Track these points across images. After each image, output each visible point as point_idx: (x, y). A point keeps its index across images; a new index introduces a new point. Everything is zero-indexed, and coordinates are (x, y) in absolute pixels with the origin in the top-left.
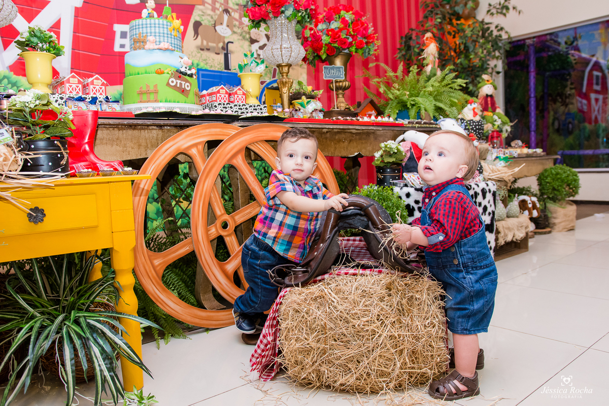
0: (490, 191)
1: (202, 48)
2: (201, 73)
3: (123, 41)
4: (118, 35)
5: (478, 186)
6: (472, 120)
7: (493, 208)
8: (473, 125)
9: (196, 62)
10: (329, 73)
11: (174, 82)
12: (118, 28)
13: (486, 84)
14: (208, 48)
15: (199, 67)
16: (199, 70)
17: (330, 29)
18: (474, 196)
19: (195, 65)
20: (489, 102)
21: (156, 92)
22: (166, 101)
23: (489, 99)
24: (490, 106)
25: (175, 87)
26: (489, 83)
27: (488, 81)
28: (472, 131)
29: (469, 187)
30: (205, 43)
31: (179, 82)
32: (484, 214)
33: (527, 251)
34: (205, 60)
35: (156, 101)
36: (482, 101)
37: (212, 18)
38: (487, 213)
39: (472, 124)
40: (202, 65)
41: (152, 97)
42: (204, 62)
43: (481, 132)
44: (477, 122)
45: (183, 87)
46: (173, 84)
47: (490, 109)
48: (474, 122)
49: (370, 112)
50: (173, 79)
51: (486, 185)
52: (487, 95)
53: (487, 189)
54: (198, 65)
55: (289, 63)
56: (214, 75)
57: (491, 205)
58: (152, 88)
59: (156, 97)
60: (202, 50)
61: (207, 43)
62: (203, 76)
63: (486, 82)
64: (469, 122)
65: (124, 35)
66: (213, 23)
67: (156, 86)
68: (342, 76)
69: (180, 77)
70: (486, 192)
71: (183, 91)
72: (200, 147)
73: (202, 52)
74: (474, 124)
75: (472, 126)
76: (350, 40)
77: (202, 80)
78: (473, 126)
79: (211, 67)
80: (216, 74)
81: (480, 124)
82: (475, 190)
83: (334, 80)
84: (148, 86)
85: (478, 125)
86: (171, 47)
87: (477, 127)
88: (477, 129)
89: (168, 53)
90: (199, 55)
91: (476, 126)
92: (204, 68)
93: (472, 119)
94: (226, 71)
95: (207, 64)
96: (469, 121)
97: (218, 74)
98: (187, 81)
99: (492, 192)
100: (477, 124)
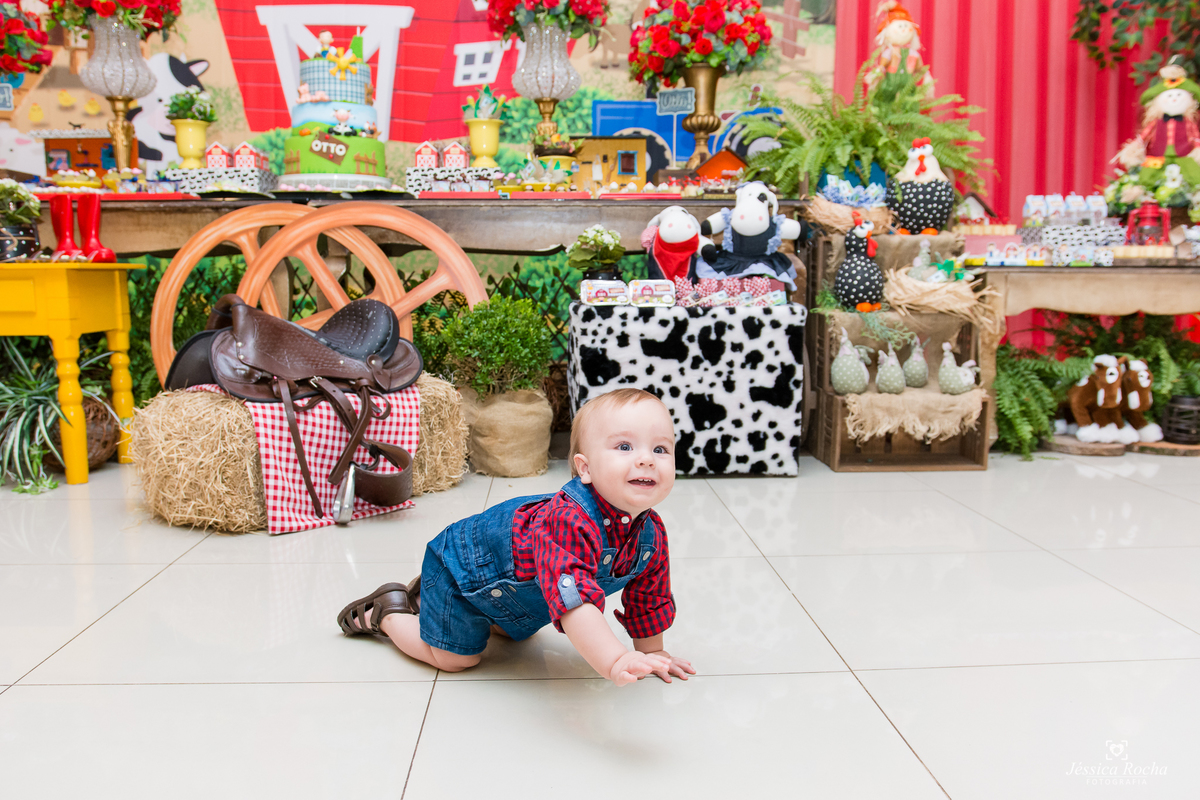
0: (775, 324)
1: (605, 64)
2: (599, 107)
3: (468, 69)
4: (460, 61)
5: (732, 311)
6: (911, 183)
7: (788, 357)
8: (911, 192)
9: (590, 90)
10: (668, 101)
11: (319, 145)
12: (461, 50)
13: (1165, 89)
14: (616, 63)
15: (597, 98)
16: (595, 103)
17: (655, 25)
18: (713, 331)
19: (590, 95)
20: (1171, 133)
21: (297, 160)
22: (309, 172)
23: (1171, 126)
24: (1170, 142)
25: (320, 153)
26: (1175, 84)
27: (1173, 81)
28: (910, 206)
29: (700, 311)
30: (610, 55)
31: (325, 144)
32: (748, 366)
33: (984, 470)
34: (609, 85)
35: (298, 172)
36: (1150, 133)
37: (626, 9)
38: (762, 366)
39: (908, 191)
40: (604, 94)
41: (295, 167)
42: (608, 88)
43: (933, 208)
44: (922, 186)
45: (332, 151)
46: (317, 149)
47: (1170, 150)
48: (913, 186)
49: (725, 172)
50: (318, 142)
51: (761, 311)
52: (1166, 117)
53: (766, 320)
54: (594, 95)
55: (553, 96)
56: (625, 110)
57: (777, 353)
58: (295, 155)
59: (298, 166)
60: (604, 67)
61: (615, 55)
62: (604, 112)
63: (1166, 84)
64: (903, 187)
65: (470, 60)
66: (629, 18)
67: (298, 153)
68: (689, 107)
69: (327, 139)
70: (761, 325)
71: (334, 158)
72: (253, 235)
73: (604, 71)
74: (914, 190)
75: (908, 194)
76: (685, 40)
77: (602, 121)
78: (911, 196)
79: (621, 95)
80: (628, 107)
81: (929, 189)
82: (720, 318)
83: (675, 115)
84: (291, 153)
85: (924, 193)
86: (326, 98)
87: (921, 197)
88: (919, 201)
89: (321, 107)
90: (598, 77)
91: (916, 195)
92: (606, 99)
93: (911, 179)
94: (649, 100)
95: (611, 91)
96: (905, 184)
97: (633, 106)
98: (338, 143)
99: (784, 326)
100: (921, 190)
